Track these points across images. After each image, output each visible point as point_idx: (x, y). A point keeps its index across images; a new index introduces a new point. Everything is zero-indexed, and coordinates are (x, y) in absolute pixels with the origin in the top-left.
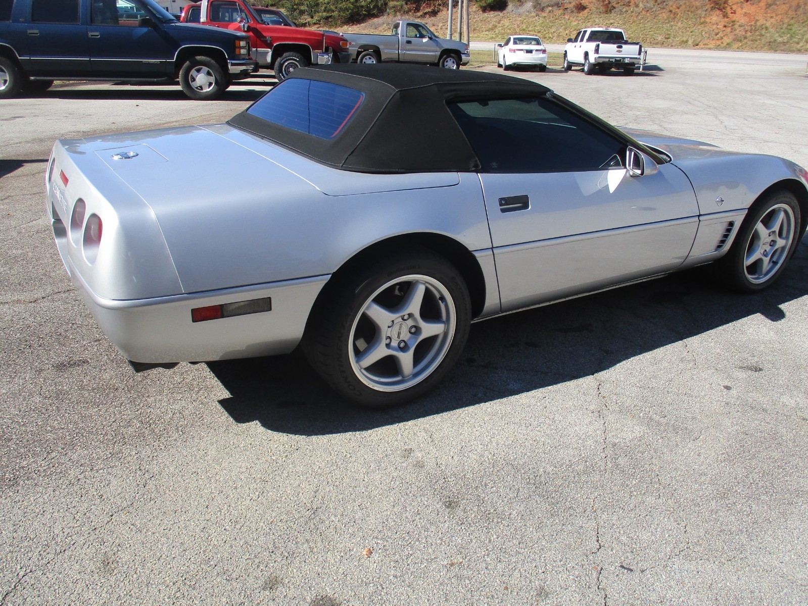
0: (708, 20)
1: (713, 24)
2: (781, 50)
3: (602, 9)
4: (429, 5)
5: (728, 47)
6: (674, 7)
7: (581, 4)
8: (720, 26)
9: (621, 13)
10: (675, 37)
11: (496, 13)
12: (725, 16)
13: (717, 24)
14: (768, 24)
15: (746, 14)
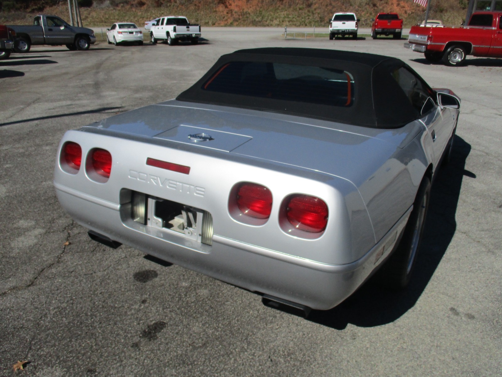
0: (217, 10)
1: (221, 12)
2: (259, 26)
3: (155, 4)
4: (36, 4)
5: (231, 25)
6: (197, 2)
7: (141, 1)
8: (225, 13)
9: (167, 7)
10: (201, 20)
11: (86, 8)
12: (226, 7)
13: (223, 12)
14: (249, 11)
15: (237, 6)
